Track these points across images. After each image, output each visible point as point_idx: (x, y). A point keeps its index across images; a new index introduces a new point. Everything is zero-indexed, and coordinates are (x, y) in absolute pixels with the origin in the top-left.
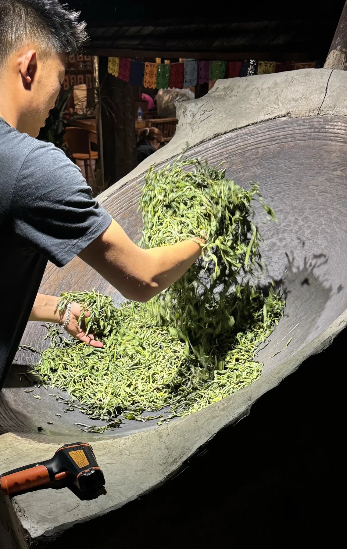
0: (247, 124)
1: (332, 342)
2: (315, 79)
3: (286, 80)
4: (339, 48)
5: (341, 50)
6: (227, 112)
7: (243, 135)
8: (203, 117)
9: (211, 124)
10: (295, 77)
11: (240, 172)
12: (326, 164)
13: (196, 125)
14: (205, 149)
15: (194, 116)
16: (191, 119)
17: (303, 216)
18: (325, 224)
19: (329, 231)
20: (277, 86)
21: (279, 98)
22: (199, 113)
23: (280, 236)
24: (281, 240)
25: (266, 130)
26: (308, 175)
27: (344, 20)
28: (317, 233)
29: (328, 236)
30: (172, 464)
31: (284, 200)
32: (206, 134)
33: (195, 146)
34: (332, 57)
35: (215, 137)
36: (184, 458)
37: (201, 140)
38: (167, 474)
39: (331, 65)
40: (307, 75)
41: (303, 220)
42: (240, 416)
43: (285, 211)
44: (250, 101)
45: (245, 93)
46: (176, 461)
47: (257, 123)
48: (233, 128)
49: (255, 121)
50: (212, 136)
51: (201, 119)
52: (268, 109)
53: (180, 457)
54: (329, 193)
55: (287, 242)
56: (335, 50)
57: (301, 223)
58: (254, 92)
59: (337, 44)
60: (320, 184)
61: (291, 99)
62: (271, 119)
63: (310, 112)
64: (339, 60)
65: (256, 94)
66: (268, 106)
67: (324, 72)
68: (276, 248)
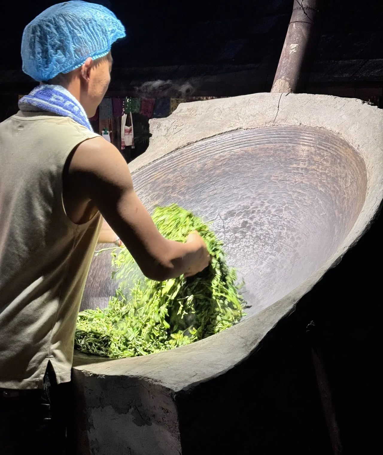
0: (214, 134)
1: (341, 260)
2: (268, 101)
3: (244, 102)
4: (283, 77)
5: (285, 79)
6: (196, 126)
7: (211, 143)
8: (175, 131)
9: (183, 136)
10: (252, 99)
11: (211, 170)
12: (283, 160)
13: (170, 136)
14: (181, 154)
15: (168, 130)
16: (165, 132)
17: (268, 200)
18: (287, 203)
19: (292, 208)
20: (237, 106)
21: (240, 115)
22: (172, 128)
23: (251, 216)
24: (251, 219)
25: (230, 138)
26: (269, 169)
27: (285, 58)
28: (281, 211)
29: (291, 211)
30: (251, 345)
31: (250, 189)
32: (180, 143)
33: (172, 152)
34: (278, 85)
35: (188, 145)
36: (259, 341)
37: (176, 148)
38: (250, 351)
39: (278, 90)
40: (261, 97)
41: (268, 202)
42: (290, 311)
43: (252, 197)
44: (214, 118)
45: (208, 112)
46: (253, 343)
47: (222, 133)
48: (203, 138)
49: (221, 132)
50: (185, 144)
51: (174, 132)
52: (230, 123)
53: (256, 340)
54: (289, 181)
55: (257, 220)
56: (280, 80)
57: (267, 204)
58: (217, 111)
59: (282, 75)
60: (279, 175)
61: (250, 115)
62: (234, 130)
63: (266, 124)
64: (284, 86)
65: (218, 112)
66: (230, 121)
67: (275, 95)
68: (248, 225)
